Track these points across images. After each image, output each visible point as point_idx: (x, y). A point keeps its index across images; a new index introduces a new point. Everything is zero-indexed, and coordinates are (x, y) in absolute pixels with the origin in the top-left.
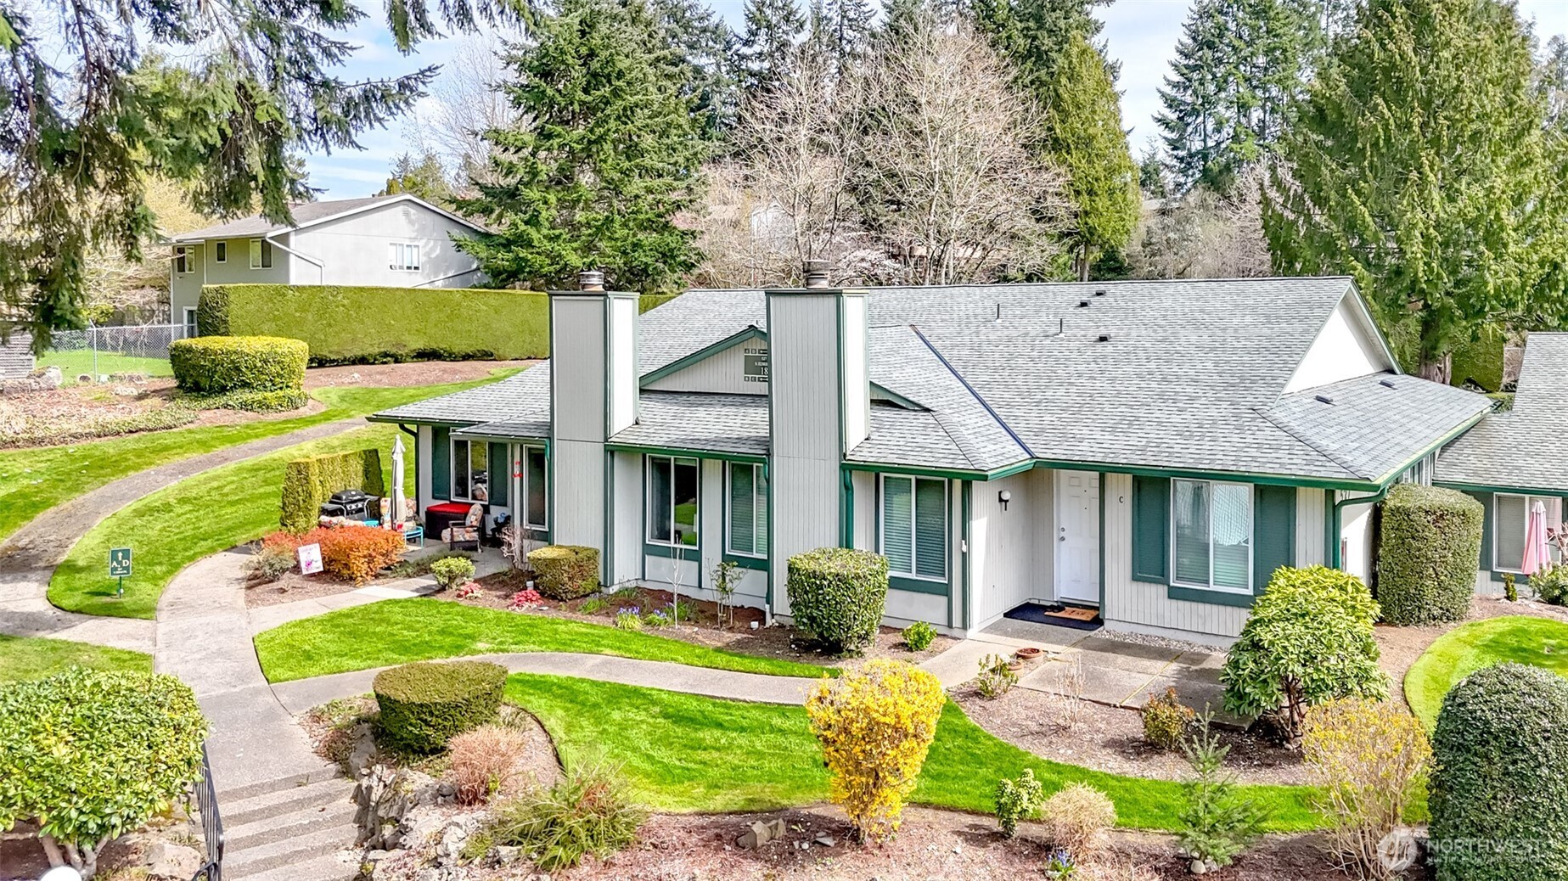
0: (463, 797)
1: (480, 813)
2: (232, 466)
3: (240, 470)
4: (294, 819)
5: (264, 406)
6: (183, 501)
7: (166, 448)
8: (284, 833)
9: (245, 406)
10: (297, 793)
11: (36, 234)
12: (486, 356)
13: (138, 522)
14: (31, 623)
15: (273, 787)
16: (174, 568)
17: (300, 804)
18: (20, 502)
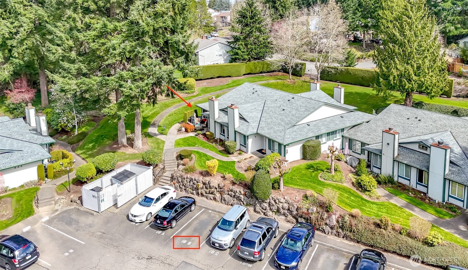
0: (183, 165)
1: (185, 167)
2: (182, 106)
3: (183, 107)
4: (172, 164)
5: (189, 93)
6: (175, 113)
7: (174, 102)
8: (171, 165)
9: (186, 93)
10: (172, 161)
11: (152, 94)
12: (230, 77)
13: (169, 117)
14: (156, 135)
15: (171, 160)
16: (171, 126)
17: (173, 162)
18: (156, 113)
